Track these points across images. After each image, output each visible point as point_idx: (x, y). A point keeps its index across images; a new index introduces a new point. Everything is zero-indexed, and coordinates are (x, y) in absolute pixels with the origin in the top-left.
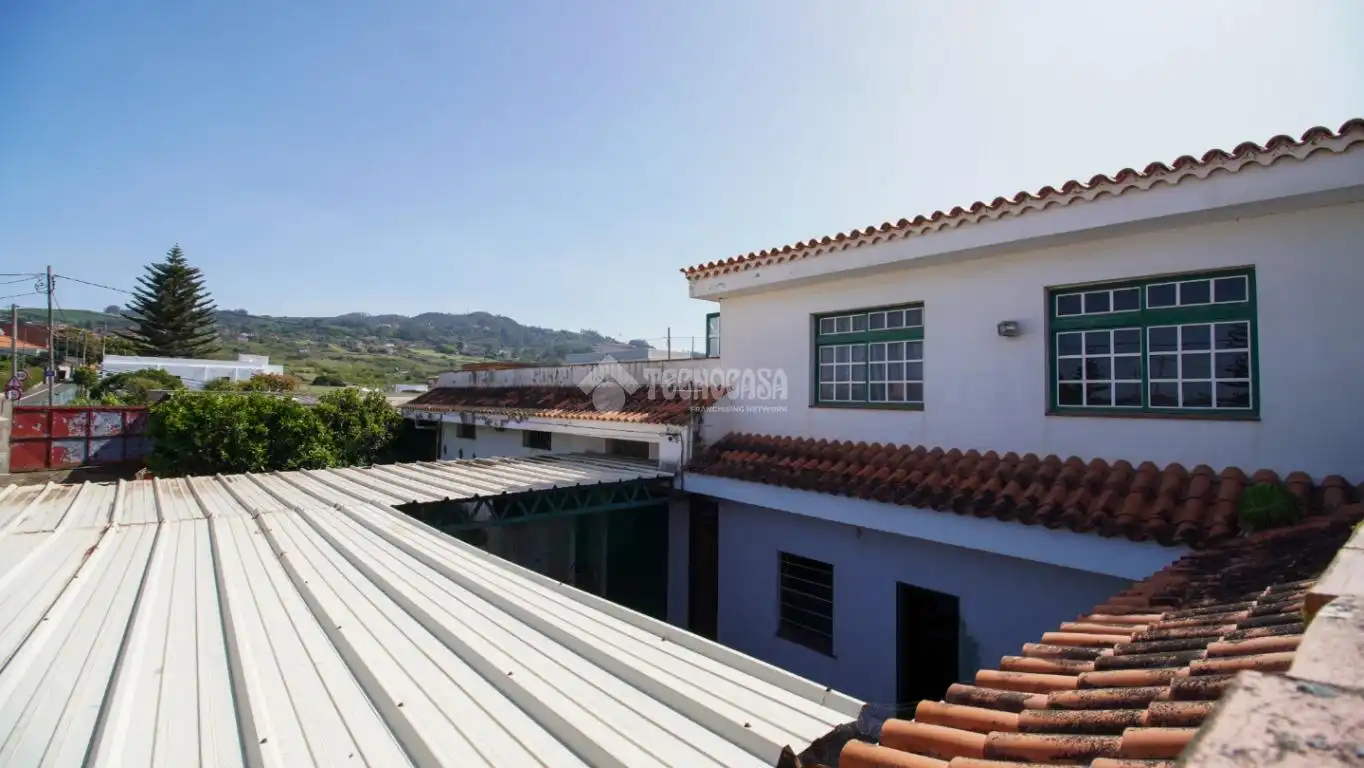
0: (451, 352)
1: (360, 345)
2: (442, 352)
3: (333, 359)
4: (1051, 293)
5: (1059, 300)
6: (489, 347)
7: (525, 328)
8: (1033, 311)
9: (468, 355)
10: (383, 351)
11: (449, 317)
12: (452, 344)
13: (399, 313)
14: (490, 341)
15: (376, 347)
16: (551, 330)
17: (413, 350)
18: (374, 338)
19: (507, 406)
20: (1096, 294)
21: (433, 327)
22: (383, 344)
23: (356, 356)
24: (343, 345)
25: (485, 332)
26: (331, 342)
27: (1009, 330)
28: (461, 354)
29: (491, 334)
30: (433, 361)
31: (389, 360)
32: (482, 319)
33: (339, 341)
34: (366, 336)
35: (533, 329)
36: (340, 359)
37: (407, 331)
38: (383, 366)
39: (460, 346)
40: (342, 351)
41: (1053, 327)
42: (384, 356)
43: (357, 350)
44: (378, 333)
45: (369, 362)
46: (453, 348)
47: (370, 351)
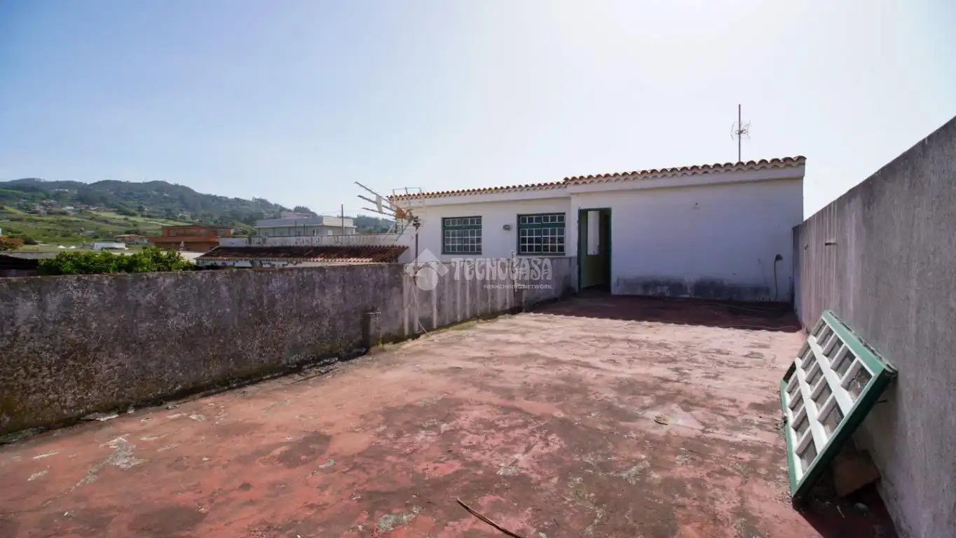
0: (133, 215)
1: (38, 208)
2: (125, 214)
3: (12, 220)
4: (519, 216)
5: (521, 218)
6: (169, 211)
7: (201, 195)
8: (513, 222)
9: (149, 216)
10: (64, 213)
11: (127, 184)
12: (132, 207)
13: (77, 180)
14: (169, 206)
15: (54, 209)
16: (227, 198)
17: (94, 213)
18: (52, 201)
19: (283, 257)
20: (531, 217)
21: (112, 193)
22: (62, 206)
23: (35, 217)
24: (20, 208)
25: (165, 198)
26: (5, 204)
27: (507, 228)
28: (142, 216)
29: (172, 200)
30: (114, 221)
31: (71, 221)
32: (160, 187)
33: (16, 203)
34: (43, 199)
35: (209, 196)
36: (19, 220)
37: (86, 195)
38: (66, 226)
39: (141, 209)
40: (20, 213)
41: (519, 227)
42: (64, 217)
43: (36, 212)
44: (57, 196)
45: (51, 222)
46: (133, 211)
47: (49, 213)
